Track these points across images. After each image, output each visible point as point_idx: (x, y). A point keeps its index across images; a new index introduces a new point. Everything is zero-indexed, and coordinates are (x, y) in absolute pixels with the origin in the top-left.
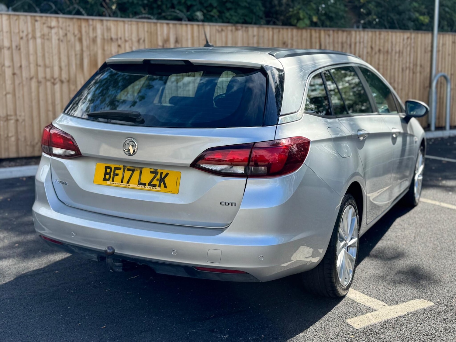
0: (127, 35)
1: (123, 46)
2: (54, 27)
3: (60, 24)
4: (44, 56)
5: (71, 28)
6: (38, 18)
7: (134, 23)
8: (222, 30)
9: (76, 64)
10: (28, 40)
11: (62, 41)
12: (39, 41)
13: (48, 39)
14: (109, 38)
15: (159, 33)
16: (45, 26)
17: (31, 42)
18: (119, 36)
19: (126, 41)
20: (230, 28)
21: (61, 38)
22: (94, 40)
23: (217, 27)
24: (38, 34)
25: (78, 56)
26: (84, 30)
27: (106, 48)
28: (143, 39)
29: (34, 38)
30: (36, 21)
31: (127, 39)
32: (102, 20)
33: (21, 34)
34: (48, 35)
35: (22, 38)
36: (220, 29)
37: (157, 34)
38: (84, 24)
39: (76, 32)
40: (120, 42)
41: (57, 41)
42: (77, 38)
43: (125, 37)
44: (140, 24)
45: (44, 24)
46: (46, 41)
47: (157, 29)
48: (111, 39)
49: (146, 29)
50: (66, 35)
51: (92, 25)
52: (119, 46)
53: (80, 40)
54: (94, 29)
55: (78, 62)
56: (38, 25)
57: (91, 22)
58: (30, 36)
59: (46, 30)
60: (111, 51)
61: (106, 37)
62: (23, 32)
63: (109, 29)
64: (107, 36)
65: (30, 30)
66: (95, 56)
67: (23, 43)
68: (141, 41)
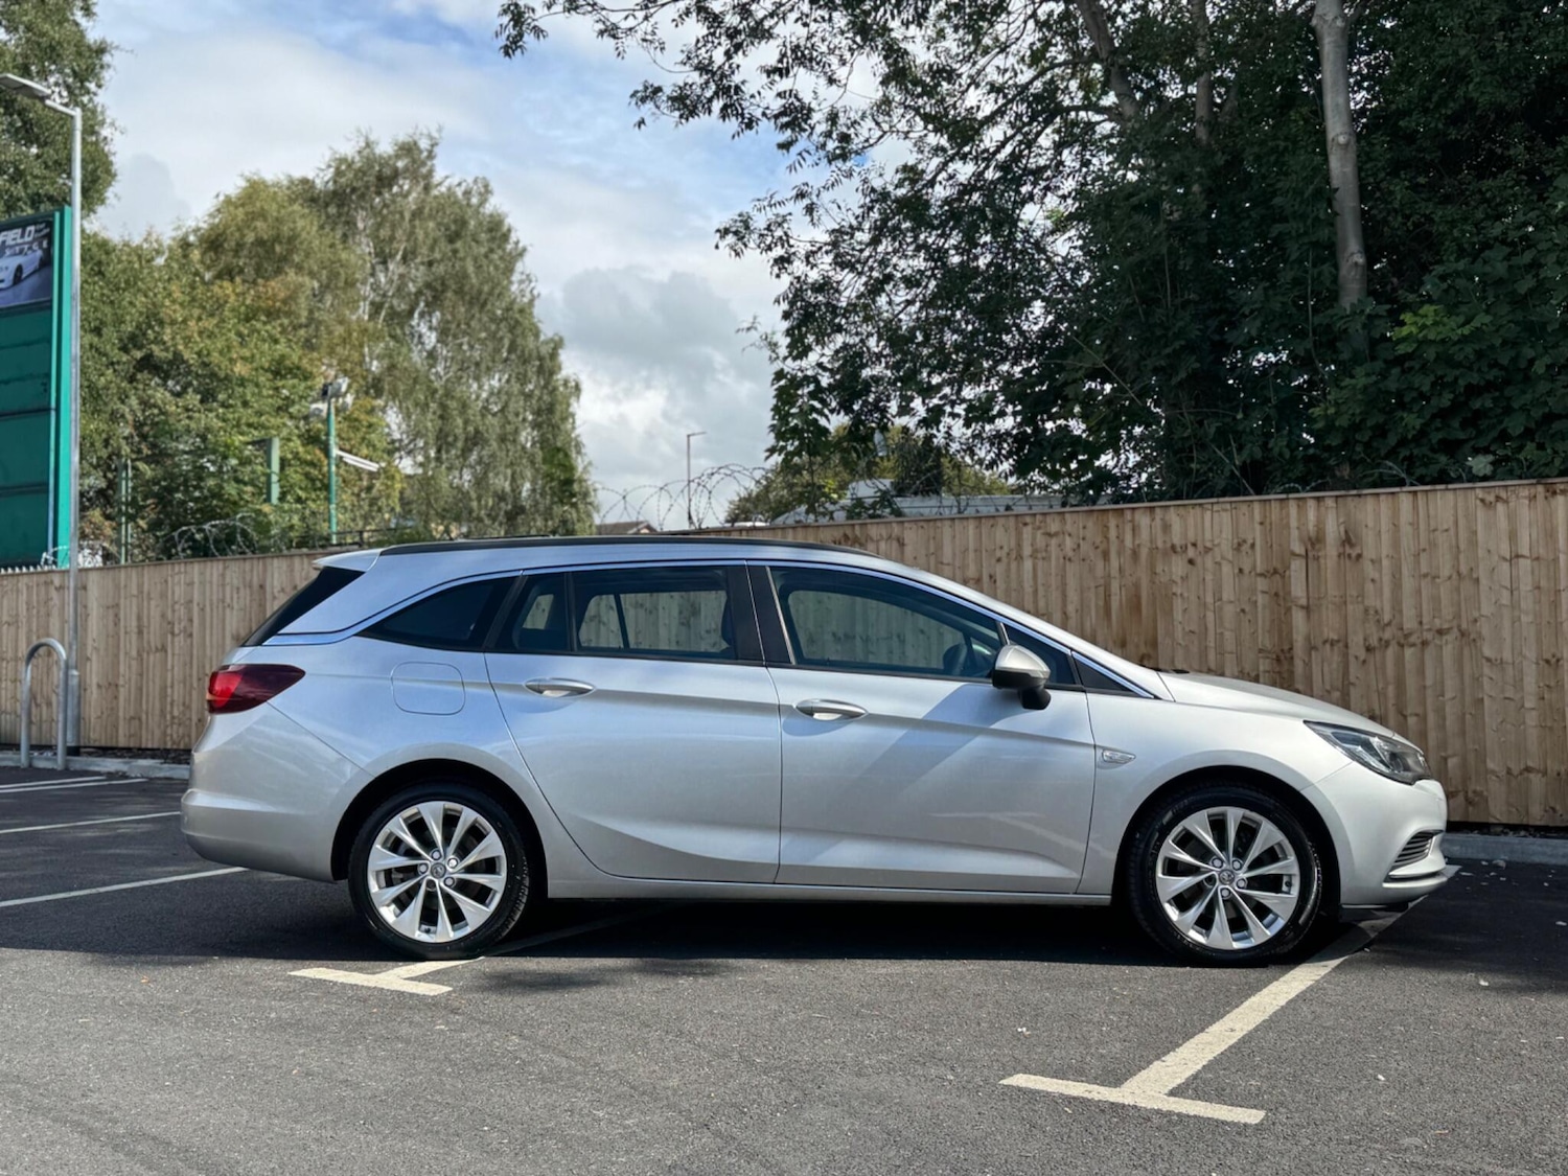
0: (1208, 535)
1: (1199, 561)
2: (1056, 534)
3: (1069, 527)
4: (1036, 592)
5: (1089, 534)
6: (1028, 519)
7: (1228, 506)
8: (1498, 498)
9: (1097, 605)
10: (1009, 564)
11: (1070, 560)
12: (1028, 564)
13: (1044, 559)
14: (1169, 545)
15: (1294, 523)
16: (1041, 531)
17: (1014, 565)
18: (1191, 536)
19: (1208, 550)
20: (1525, 492)
21: (1070, 554)
22: (1135, 554)
23: (1481, 494)
24: (1027, 551)
25: (1102, 589)
26: (1113, 533)
27: (1159, 569)
28: (1250, 541)
29: (1020, 558)
30: (1025, 524)
31: (1209, 545)
32: (1152, 509)
33: (998, 554)
34: (1046, 551)
35: (999, 560)
36: (1491, 498)
37: (1288, 526)
38: (1112, 522)
39: (1098, 540)
40: (1191, 553)
41: (1062, 560)
42: (1099, 550)
43: (1203, 540)
44: (1244, 508)
45: (1039, 528)
46: (1040, 563)
47: (1288, 515)
48: (1173, 547)
49: (1257, 517)
50: (1079, 545)
51: (1132, 521)
52: (1191, 562)
53: (1106, 555)
54: (1135, 530)
55: (1101, 603)
56: (1027, 532)
57: (1128, 515)
58: (1013, 555)
59: (1040, 540)
60: (1171, 572)
61: (1160, 544)
62: (1001, 548)
63: (1166, 528)
64: (1165, 542)
65: (1013, 544)
66: (1137, 586)
67: (999, 570)
68: (1245, 548)
